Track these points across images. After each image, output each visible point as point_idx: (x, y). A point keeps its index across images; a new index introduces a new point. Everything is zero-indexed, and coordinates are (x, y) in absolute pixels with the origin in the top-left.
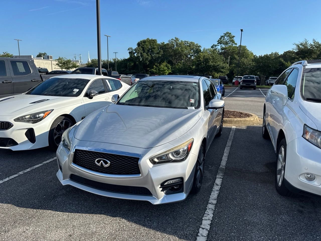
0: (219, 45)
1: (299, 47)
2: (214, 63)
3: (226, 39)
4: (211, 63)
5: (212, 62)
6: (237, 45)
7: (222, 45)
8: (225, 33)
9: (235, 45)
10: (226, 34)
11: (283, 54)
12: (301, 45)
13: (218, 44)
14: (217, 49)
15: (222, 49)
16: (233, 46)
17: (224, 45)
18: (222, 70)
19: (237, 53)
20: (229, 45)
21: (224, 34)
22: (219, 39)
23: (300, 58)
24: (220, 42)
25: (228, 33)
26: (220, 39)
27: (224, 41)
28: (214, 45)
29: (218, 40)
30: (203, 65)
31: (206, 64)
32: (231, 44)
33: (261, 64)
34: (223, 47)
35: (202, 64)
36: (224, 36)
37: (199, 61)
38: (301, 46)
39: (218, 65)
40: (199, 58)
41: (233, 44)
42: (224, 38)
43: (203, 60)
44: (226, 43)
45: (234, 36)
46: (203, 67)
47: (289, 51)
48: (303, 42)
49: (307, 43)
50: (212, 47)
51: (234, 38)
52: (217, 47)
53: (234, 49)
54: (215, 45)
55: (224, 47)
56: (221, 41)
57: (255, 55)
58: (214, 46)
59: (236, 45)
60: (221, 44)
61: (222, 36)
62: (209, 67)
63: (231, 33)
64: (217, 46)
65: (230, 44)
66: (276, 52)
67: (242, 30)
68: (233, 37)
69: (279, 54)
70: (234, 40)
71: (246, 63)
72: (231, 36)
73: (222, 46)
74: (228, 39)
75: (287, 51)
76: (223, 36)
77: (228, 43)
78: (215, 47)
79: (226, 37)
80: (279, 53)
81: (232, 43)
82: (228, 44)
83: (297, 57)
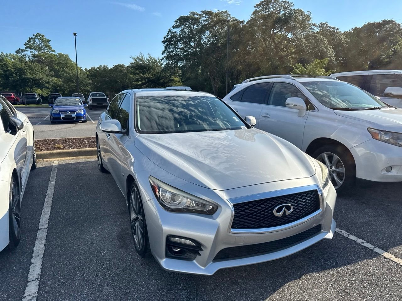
0: (28, 51)
1: (136, 61)
2: (34, 75)
3: (37, 43)
4: (29, 75)
5: (30, 73)
6: (55, 52)
7: (33, 50)
8: (35, 35)
9: (52, 52)
10: (36, 36)
11: (114, 68)
12: (138, 59)
13: (26, 48)
14: (27, 56)
15: (34, 56)
16: (50, 54)
17: (35, 51)
18: (47, 85)
19: (57, 63)
20: (44, 51)
21: (34, 35)
22: (27, 41)
24: (29, 46)
25: (40, 35)
26: (29, 41)
27: (35, 45)
28: (19, 49)
29: (26, 43)
30: (16, 77)
31: (20, 76)
32: (47, 50)
34: (35, 54)
35: (14, 75)
36: (34, 38)
37: (6, 71)
38: (138, 60)
39: (41, 79)
40: (7, 67)
41: (49, 51)
42: (34, 41)
43: (15, 71)
44: (39, 49)
45: (50, 40)
46: (17, 81)
47: (119, 65)
48: (139, 56)
49: (144, 57)
50: (17, 52)
51: (50, 42)
52: (25, 53)
53: (52, 58)
54: (22, 50)
55: (36, 53)
56: (30, 45)
57: (80, 67)
58: (21, 51)
59: (53, 53)
60: (31, 49)
61: (30, 37)
62: (26, 80)
63: (44, 36)
64: (25, 51)
65: (46, 50)
66: (105, 65)
67: (75, 34)
68: (48, 41)
69: (108, 68)
70: (50, 45)
71: (80, 77)
72: (44, 39)
73: (32, 52)
74: (40, 42)
75: (117, 65)
76: (32, 38)
77: (42, 48)
78: (23, 52)
79: (37, 40)
81: (48, 50)
82: (42, 49)
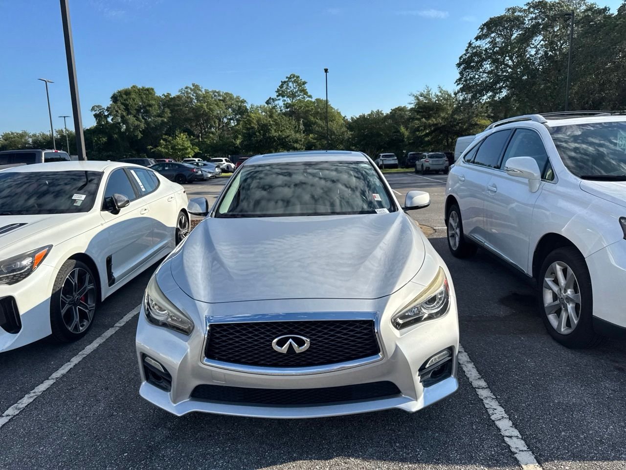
0: (279, 99)
1: (418, 99)
2: (279, 132)
3: (291, 88)
4: (274, 133)
5: (275, 130)
6: (312, 98)
7: (285, 98)
8: (289, 76)
9: (308, 99)
10: (290, 78)
11: (391, 113)
12: (422, 96)
13: (278, 96)
14: (278, 106)
15: (286, 106)
16: (306, 100)
17: (288, 99)
18: (296, 145)
19: (314, 113)
20: (298, 98)
21: (287, 77)
22: (280, 87)
23: (422, 118)
24: (281, 93)
25: (294, 76)
26: (281, 87)
27: (288, 91)
28: (270, 98)
29: (278, 89)
30: (259, 136)
31: (264, 135)
32: (302, 97)
33: (366, 130)
34: (287, 103)
35: (258, 134)
36: (287, 81)
37: (250, 129)
38: (421, 98)
39: (288, 137)
40: (250, 124)
41: (304, 97)
42: (288, 85)
43: (258, 128)
44: (293, 95)
45: (306, 81)
46: (261, 141)
47: (398, 107)
48: (424, 91)
49: (431, 92)
50: (268, 102)
51: (305, 85)
52: (276, 102)
53: (308, 107)
54: (273, 99)
55: (289, 102)
56: (282, 91)
57: (344, 116)
58: (271, 100)
59: (310, 99)
60: (283, 96)
61: (283, 81)
62: (271, 140)
63: (299, 77)
64: (276, 100)
65: (300, 96)
66: (378, 110)
67: (326, 71)
68: (304, 83)
69: (382, 114)
70: (306, 89)
71: (336, 131)
72: (299, 82)
73: (285, 100)
74: (295, 86)
75: (396, 108)
76: (285, 82)
77: (297, 94)
78: (274, 102)
79: (290, 84)
80: (382, 112)
81: (303, 95)
82: (295, 96)
83: (418, 117)
